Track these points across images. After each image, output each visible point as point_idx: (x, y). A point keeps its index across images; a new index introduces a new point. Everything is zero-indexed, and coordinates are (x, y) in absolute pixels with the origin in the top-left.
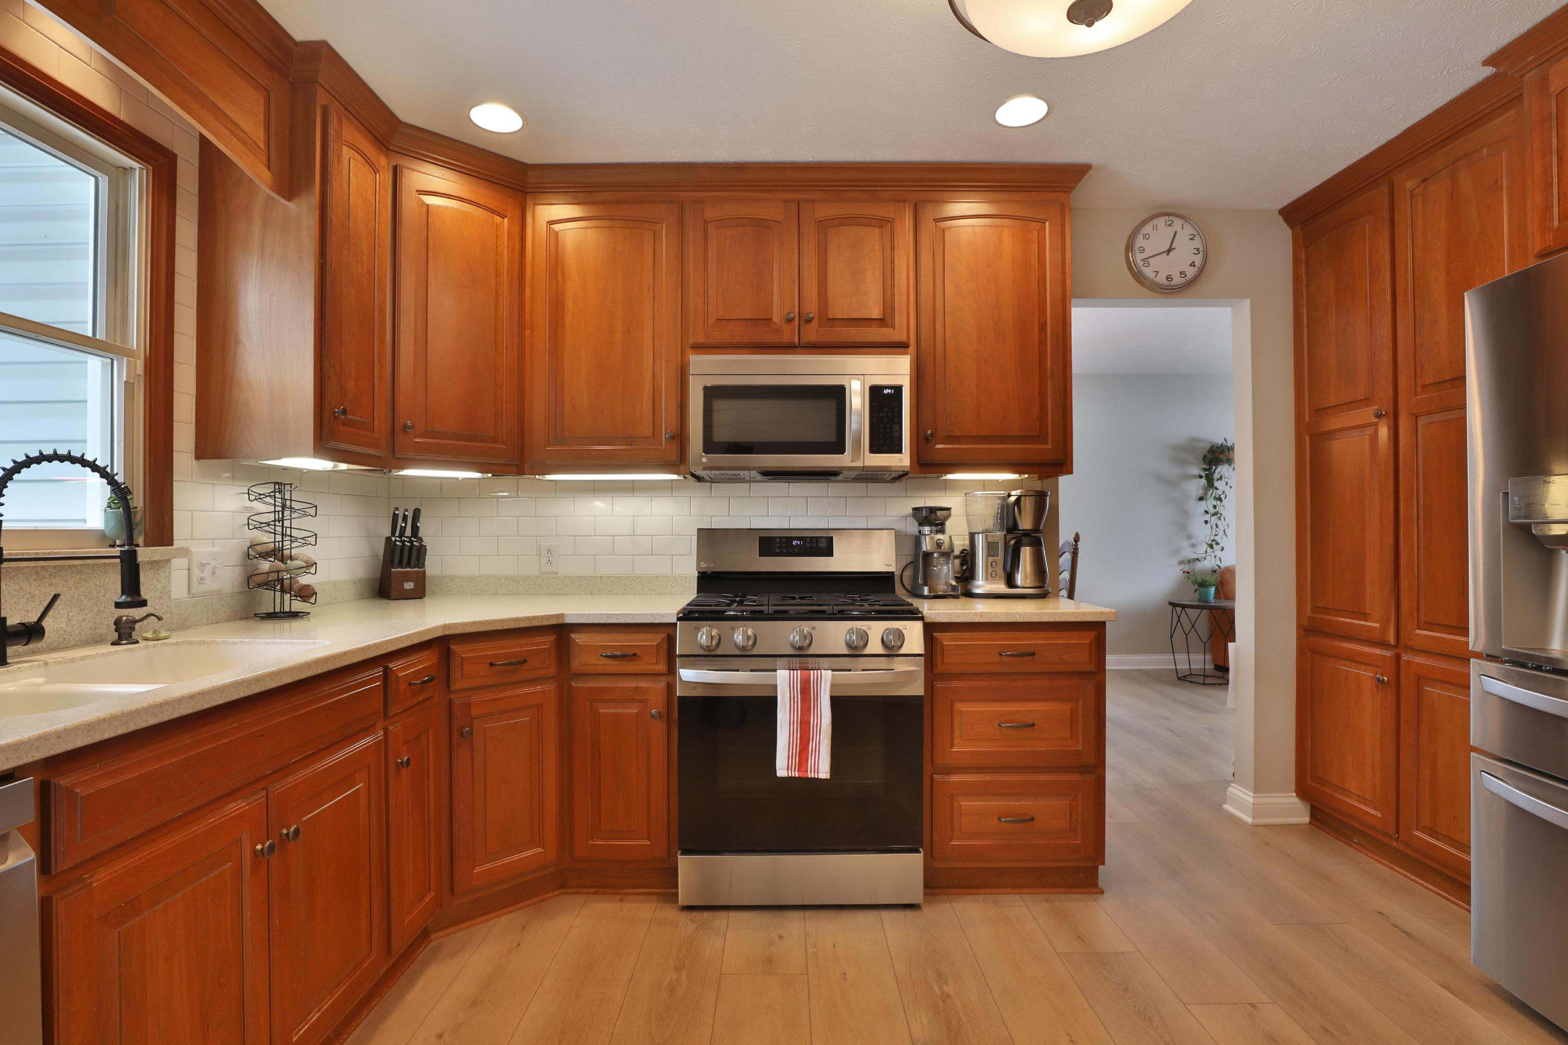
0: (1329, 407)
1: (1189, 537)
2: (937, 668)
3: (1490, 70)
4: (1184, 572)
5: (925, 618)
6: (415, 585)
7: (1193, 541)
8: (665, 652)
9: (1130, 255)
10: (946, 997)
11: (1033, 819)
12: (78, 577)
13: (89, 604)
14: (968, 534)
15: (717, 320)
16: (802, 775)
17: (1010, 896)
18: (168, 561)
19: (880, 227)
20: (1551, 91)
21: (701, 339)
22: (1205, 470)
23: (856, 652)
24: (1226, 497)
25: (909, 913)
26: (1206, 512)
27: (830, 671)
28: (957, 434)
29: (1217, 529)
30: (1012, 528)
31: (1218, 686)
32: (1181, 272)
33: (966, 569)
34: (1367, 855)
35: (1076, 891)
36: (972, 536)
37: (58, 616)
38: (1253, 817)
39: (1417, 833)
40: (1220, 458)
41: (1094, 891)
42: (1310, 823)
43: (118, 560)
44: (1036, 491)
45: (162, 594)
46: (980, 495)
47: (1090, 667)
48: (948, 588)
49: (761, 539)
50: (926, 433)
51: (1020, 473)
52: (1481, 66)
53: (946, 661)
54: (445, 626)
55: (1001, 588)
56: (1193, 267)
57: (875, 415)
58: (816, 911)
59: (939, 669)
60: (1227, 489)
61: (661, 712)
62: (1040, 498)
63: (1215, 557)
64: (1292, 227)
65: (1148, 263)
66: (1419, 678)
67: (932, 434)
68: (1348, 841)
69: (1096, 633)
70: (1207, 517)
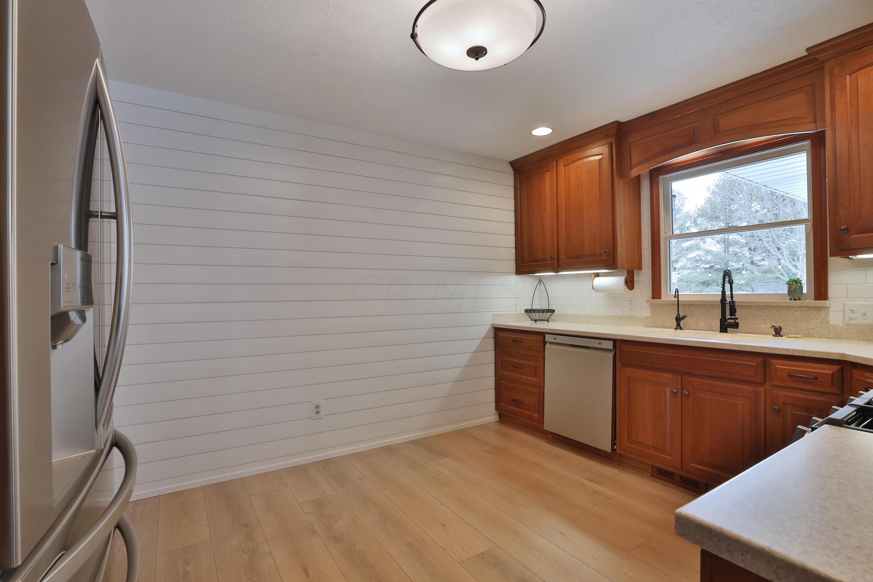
12: (775, 310)
13: (780, 321)
18: (826, 307)
37: (766, 323)
45: (823, 321)
54: (843, 355)
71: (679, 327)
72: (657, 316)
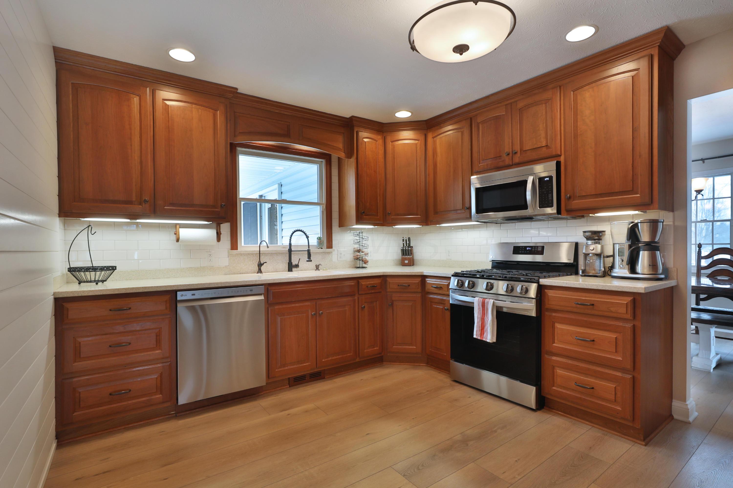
5: (540, 282)
6: (408, 262)
11: (593, 389)
15: (482, 161)
16: (482, 339)
18: (331, 252)
19: (546, 103)
21: (477, 170)
25: (530, 411)
27: (492, 300)
28: (584, 194)
30: (634, 241)
36: (614, 247)
41: (639, 442)
43: (307, 252)
44: (650, 220)
45: (330, 260)
47: (627, 316)
49: (514, 247)
50: (567, 196)
55: (626, 273)
57: (541, 190)
67: (570, 196)
69: (631, 298)
71: (260, 271)
72: (235, 265)
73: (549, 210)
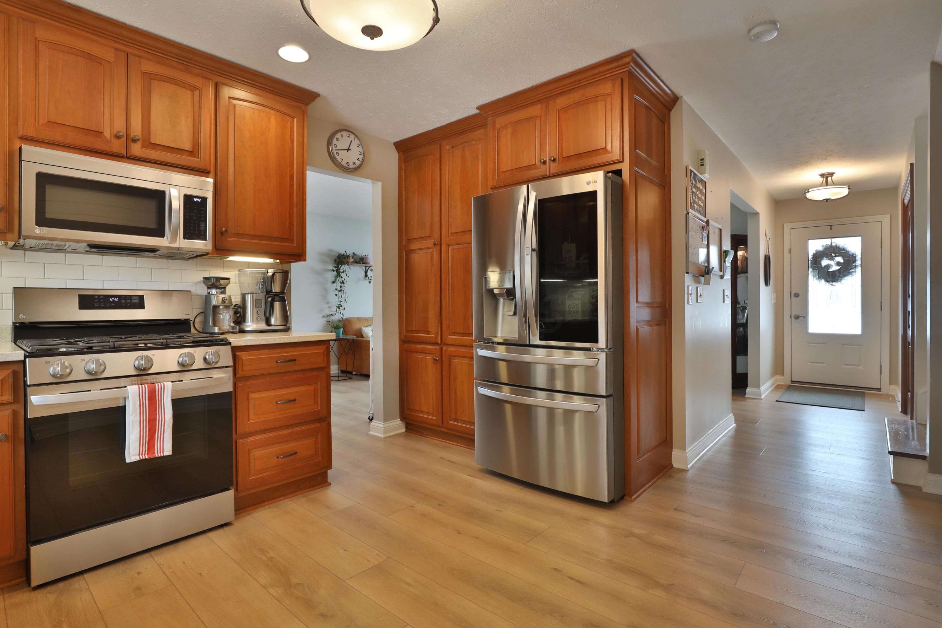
0: (414, 239)
1: (328, 303)
2: (239, 373)
3: (478, 111)
4: (327, 321)
5: (232, 344)
7: (329, 305)
8: (10, 384)
9: (330, 147)
10: (271, 559)
11: (296, 453)
14: (240, 295)
15: (48, 121)
16: (151, 456)
17: (283, 501)
19: (192, 91)
20: (496, 127)
21: (31, 133)
22: (335, 267)
23: (184, 368)
24: (346, 282)
25: (226, 529)
26: (336, 289)
27: (170, 382)
28: (241, 232)
29: (342, 299)
30: (269, 292)
31: (345, 380)
32: (353, 162)
33: (239, 316)
34: (430, 438)
35: (317, 487)
36: (244, 296)
38: (384, 434)
39: (450, 422)
40: (344, 261)
41: (326, 485)
42: (406, 431)
44: (282, 271)
46: (249, 271)
47: (323, 365)
48: (230, 328)
49: (80, 296)
50: (222, 229)
51: (275, 258)
52: (475, 109)
53: (245, 369)
55: (263, 326)
56: (358, 161)
57: (187, 214)
58: (158, 550)
59: (240, 374)
60: (346, 278)
61: (8, 435)
62: (285, 274)
63: (340, 313)
64: (398, 152)
65: (338, 154)
66: (450, 356)
67: (226, 231)
68: (422, 434)
69: (326, 346)
70: (337, 292)
73: (198, 245)
